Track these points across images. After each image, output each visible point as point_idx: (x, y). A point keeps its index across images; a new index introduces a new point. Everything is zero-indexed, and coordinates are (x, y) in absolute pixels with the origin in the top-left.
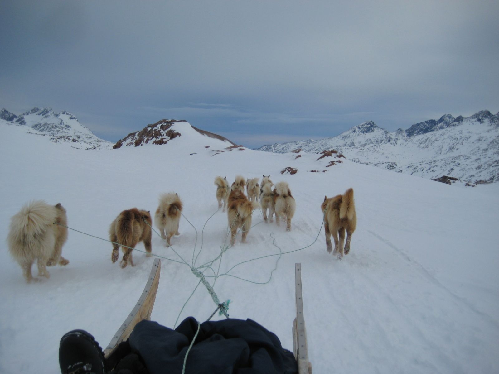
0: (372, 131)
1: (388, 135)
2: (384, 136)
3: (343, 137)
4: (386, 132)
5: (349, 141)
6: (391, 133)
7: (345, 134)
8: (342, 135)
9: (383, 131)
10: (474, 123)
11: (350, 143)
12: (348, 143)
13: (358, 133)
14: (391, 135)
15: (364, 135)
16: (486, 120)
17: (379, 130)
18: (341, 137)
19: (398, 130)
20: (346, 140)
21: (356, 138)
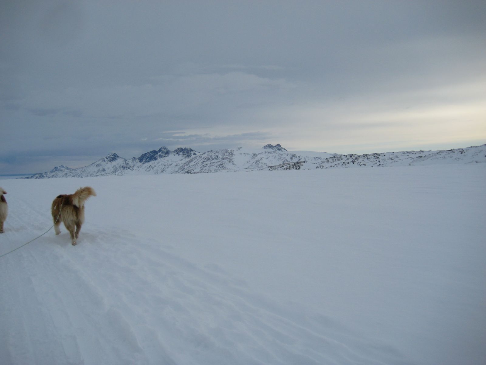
0: (116, 160)
1: (127, 162)
2: (124, 163)
3: (97, 165)
4: (126, 160)
5: (101, 168)
6: (128, 161)
7: (98, 163)
8: (95, 163)
9: (123, 160)
10: (175, 155)
11: (102, 169)
12: (100, 170)
13: (106, 162)
14: (129, 162)
15: (111, 163)
16: (181, 153)
17: (121, 159)
18: (96, 165)
19: (133, 158)
20: (99, 167)
21: (106, 166)
